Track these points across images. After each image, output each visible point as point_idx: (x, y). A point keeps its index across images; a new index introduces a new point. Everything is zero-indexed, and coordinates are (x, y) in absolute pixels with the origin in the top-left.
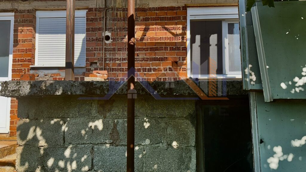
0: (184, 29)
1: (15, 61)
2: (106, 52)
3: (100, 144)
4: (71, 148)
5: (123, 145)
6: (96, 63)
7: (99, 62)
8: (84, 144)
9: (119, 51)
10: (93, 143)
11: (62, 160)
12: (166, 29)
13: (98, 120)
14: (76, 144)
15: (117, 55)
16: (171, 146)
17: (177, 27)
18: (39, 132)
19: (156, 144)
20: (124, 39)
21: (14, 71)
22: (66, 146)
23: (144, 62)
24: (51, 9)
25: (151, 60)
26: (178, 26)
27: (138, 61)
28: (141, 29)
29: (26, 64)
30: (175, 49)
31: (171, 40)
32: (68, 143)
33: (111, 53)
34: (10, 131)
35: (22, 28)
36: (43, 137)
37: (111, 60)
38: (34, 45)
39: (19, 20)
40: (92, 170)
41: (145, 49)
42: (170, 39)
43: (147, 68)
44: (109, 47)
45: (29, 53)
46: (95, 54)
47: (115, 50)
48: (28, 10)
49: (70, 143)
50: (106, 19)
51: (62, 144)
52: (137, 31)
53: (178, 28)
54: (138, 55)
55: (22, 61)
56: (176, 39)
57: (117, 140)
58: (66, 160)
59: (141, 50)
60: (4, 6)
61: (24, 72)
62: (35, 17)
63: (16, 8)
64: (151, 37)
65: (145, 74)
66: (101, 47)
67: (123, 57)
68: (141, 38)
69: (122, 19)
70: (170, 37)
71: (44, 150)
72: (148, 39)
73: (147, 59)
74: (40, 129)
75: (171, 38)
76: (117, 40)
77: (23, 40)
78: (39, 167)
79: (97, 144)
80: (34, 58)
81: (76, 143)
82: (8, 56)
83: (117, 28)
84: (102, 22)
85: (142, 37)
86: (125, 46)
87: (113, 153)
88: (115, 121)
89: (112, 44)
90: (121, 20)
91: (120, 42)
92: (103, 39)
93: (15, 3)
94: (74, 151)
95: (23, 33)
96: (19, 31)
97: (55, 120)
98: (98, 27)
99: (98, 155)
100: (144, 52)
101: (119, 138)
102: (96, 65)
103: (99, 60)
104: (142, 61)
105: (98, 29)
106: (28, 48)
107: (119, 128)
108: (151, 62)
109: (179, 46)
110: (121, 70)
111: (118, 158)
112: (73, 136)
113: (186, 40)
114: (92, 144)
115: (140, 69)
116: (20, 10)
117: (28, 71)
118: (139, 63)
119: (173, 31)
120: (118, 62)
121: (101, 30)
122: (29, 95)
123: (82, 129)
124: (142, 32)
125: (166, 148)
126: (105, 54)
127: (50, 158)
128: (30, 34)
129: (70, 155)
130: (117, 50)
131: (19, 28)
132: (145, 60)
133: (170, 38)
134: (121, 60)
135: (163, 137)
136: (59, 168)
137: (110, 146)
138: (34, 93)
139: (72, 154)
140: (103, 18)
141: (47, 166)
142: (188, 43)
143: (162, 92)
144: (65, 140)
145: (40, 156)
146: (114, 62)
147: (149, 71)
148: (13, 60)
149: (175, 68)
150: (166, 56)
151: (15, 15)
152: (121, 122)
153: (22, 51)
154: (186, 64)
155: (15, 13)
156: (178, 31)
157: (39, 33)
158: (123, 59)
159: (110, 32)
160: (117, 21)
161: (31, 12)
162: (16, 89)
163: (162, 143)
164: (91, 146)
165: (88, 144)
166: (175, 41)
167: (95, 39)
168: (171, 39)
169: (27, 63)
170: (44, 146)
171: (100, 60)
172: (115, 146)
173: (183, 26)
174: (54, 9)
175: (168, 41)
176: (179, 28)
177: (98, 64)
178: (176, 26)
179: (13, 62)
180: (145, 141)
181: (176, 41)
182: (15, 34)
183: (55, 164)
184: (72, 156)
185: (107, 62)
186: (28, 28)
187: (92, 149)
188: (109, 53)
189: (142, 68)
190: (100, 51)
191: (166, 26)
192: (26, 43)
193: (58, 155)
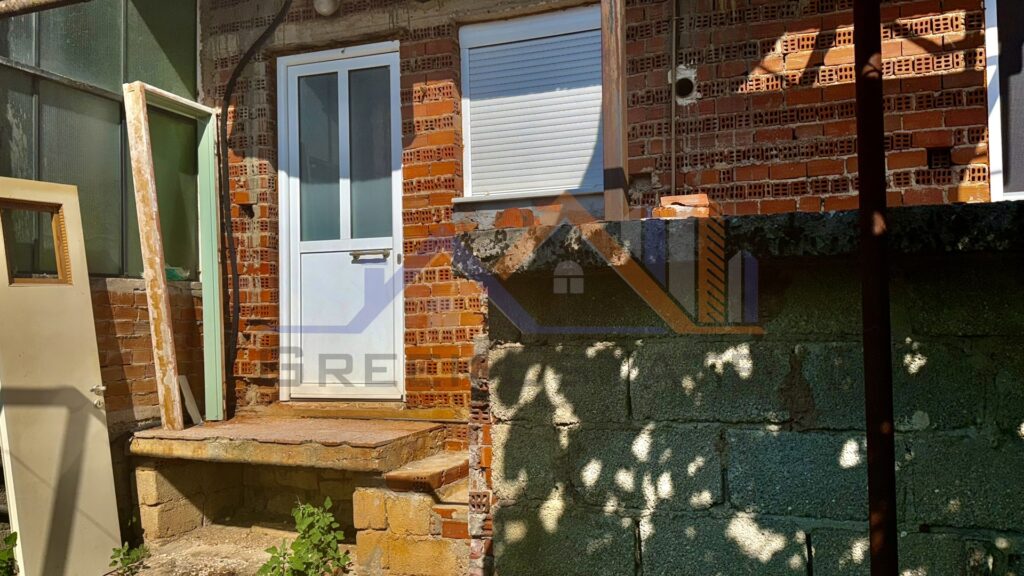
0: (975, 22)
1: (410, 186)
2: (679, 137)
3: (748, 422)
4: (653, 433)
5: (828, 429)
6: (648, 176)
7: (657, 172)
8: (691, 421)
9: (723, 127)
10: (722, 419)
11: (627, 468)
12: (902, 32)
13: (736, 347)
14: (667, 420)
15: (717, 144)
16: (1013, 436)
17: (945, 19)
18: (552, 381)
19: (954, 428)
20: (742, 83)
21: (410, 217)
22: (637, 424)
23: (817, 158)
24: (504, 15)
25: (845, 149)
26: (950, 15)
27: (795, 155)
28: (805, 43)
29: (441, 195)
30: (939, 102)
31: (924, 70)
32: (641, 417)
33: (696, 139)
34: (406, 392)
35: (422, 85)
36: (565, 397)
37: (699, 162)
38: (458, 136)
39: (412, 61)
40: (722, 503)
41: (821, 110)
42: (916, 67)
43: (830, 177)
44: (691, 119)
45: (447, 160)
46: (643, 147)
47: (712, 126)
48: (438, 27)
49: (648, 418)
50: (679, 22)
51: (623, 420)
52: (790, 50)
53: (949, 21)
54: (797, 134)
55: (429, 185)
56: (943, 64)
57: (805, 412)
58: (640, 470)
59: (807, 117)
60: (370, 24)
61: (435, 218)
62: (456, 48)
63: (404, 24)
64: (843, 66)
65: (823, 200)
66: (664, 121)
67: (739, 148)
68: (805, 73)
69: (734, 15)
70: (919, 60)
71: (572, 435)
72: (831, 75)
73: (831, 145)
74: (556, 373)
75: (923, 62)
76: (718, 92)
77: (429, 124)
78: (558, 485)
79: (738, 423)
80: (461, 176)
81: (666, 416)
82: (389, 175)
83: (716, 50)
84: (664, 35)
85: (809, 69)
86: (747, 109)
87: (794, 453)
88: (796, 351)
89: (701, 106)
90: (732, 20)
91: (728, 96)
92: (670, 92)
93: (400, 11)
94: (663, 442)
95: (426, 101)
96: (414, 95)
97: (599, 346)
98: (652, 54)
99: (742, 457)
100: (818, 122)
101: (814, 405)
102: (647, 182)
103: (658, 165)
104: (812, 154)
105: (651, 61)
106: (442, 147)
107: (809, 372)
108: (845, 157)
109: (954, 90)
110: (735, 192)
111: (811, 470)
112: (656, 394)
113: (983, 63)
114: (718, 421)
115: (803, 183)
116: (415, 31)
117: (448, 216)
118: (799, 163)
119: (930, 36)
120: (721, 166)
121: (662, 62)
122: (532, 269)
123: (682, 376)
124: (808, 52)
125: (996, 444)
126: (677, 142)
127: (589, 461)
128: (449, 102)
129: (649, 453)
130: (717, 125)
131: (417, 87)
132: (822, 152)
133: (916, 62)
134: (735, 159)
135: (982, 404)
136: (618, 491)
137: (780, 430)
138: (548, 262)
139: (655, 450)
140: (668, 21)
141: (582, 485)
142: (992, 72)
143: (988, 243)
144: (633, 406)
145: (560, 455)
146: (708, 166)
147: (838, 190)
148: (404, 184)
149: (942, 170)
150: (902, 131)
151: (401, 48)
152: (817, 352)
153: (428, 155)
154: (985, 154)
155: (401, 41)
156: (952, 33)
157: (473, 97)
158: (741, 154)
159: (692, 67)
160: (715, 24)
161: (446, 32)
162: (494, 252)
163: (975, 424)
164: (716, 429)
165: (706, 421)
166: (940, 73)
167: (643, 97)
168: (923, 66)
169: (443, 191)
170: (571, 424)
171: (661, 165)
172: (800, 432)
173: (971, 13)
174: (514, 13)
175: (912, 74)
176: (955, 23)
177: (655, 179)
178: (941, 17)
179: (405, 191)
180: (911, 418)
181: (945, 72)
182: (407, 104)
183: (604, 480)
184: (658, 458)
185: (685, 170)
186: (441, 84)
187: (722, 438)
188: (692, 138)
189: (810, 180)
190: (660, 133)
191: (901, 21)
192: (437, 130)
193: (614, 453)
